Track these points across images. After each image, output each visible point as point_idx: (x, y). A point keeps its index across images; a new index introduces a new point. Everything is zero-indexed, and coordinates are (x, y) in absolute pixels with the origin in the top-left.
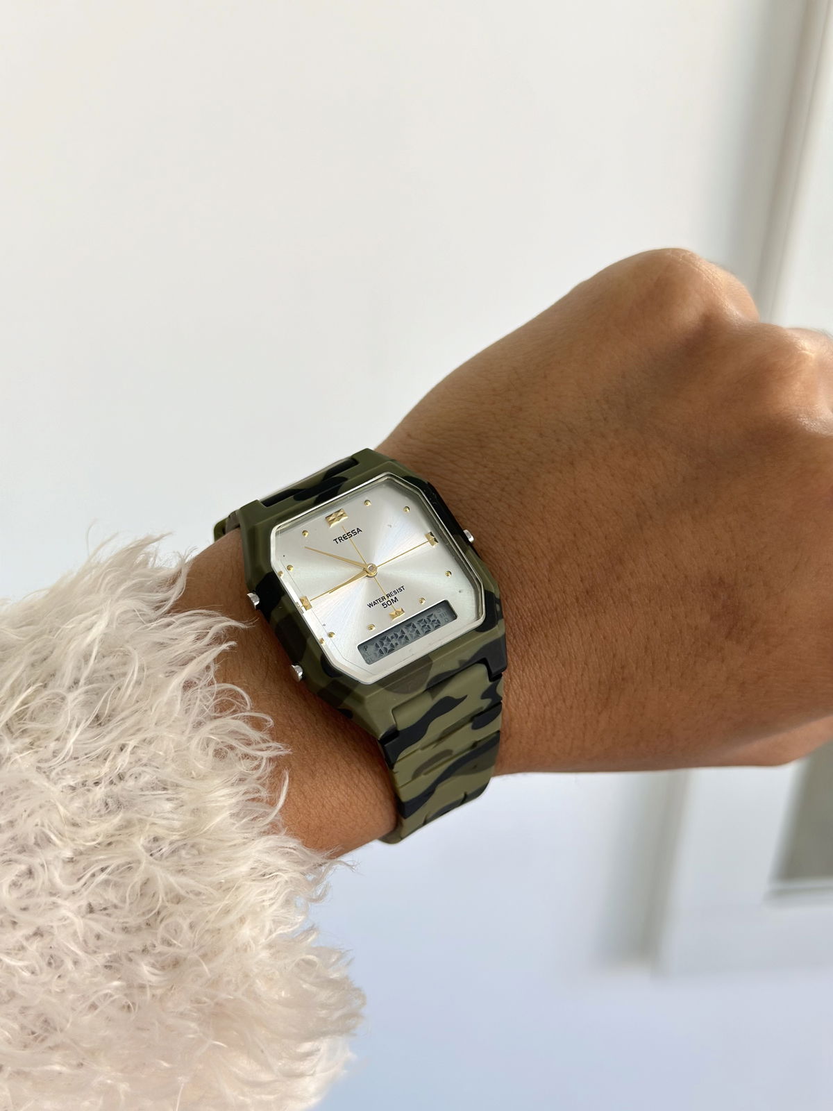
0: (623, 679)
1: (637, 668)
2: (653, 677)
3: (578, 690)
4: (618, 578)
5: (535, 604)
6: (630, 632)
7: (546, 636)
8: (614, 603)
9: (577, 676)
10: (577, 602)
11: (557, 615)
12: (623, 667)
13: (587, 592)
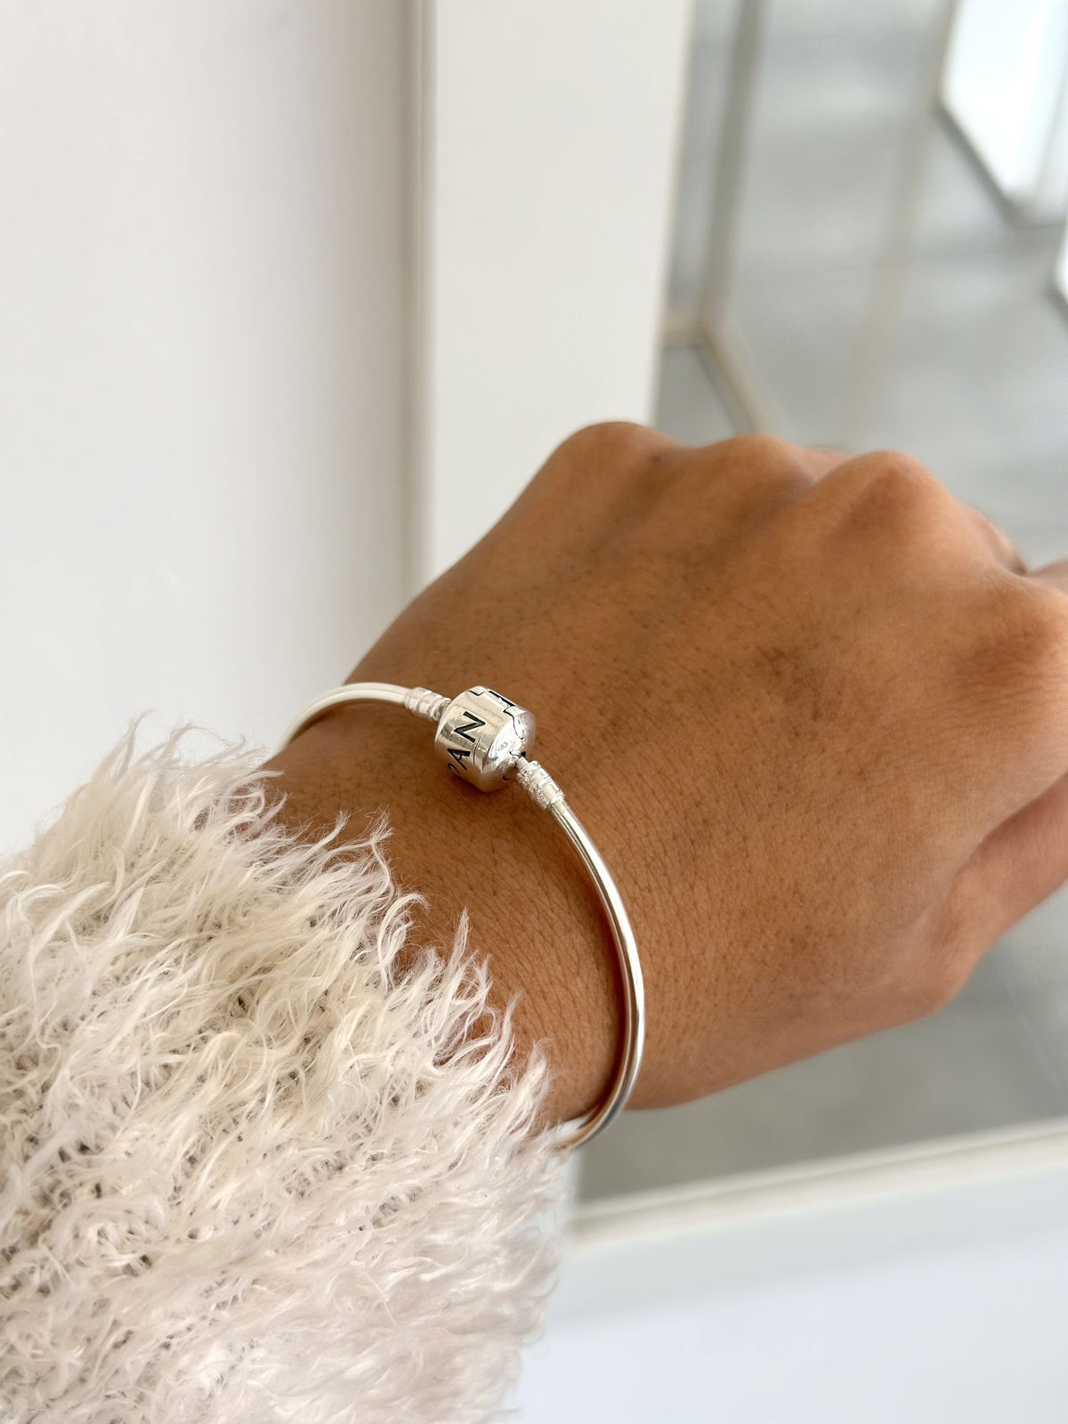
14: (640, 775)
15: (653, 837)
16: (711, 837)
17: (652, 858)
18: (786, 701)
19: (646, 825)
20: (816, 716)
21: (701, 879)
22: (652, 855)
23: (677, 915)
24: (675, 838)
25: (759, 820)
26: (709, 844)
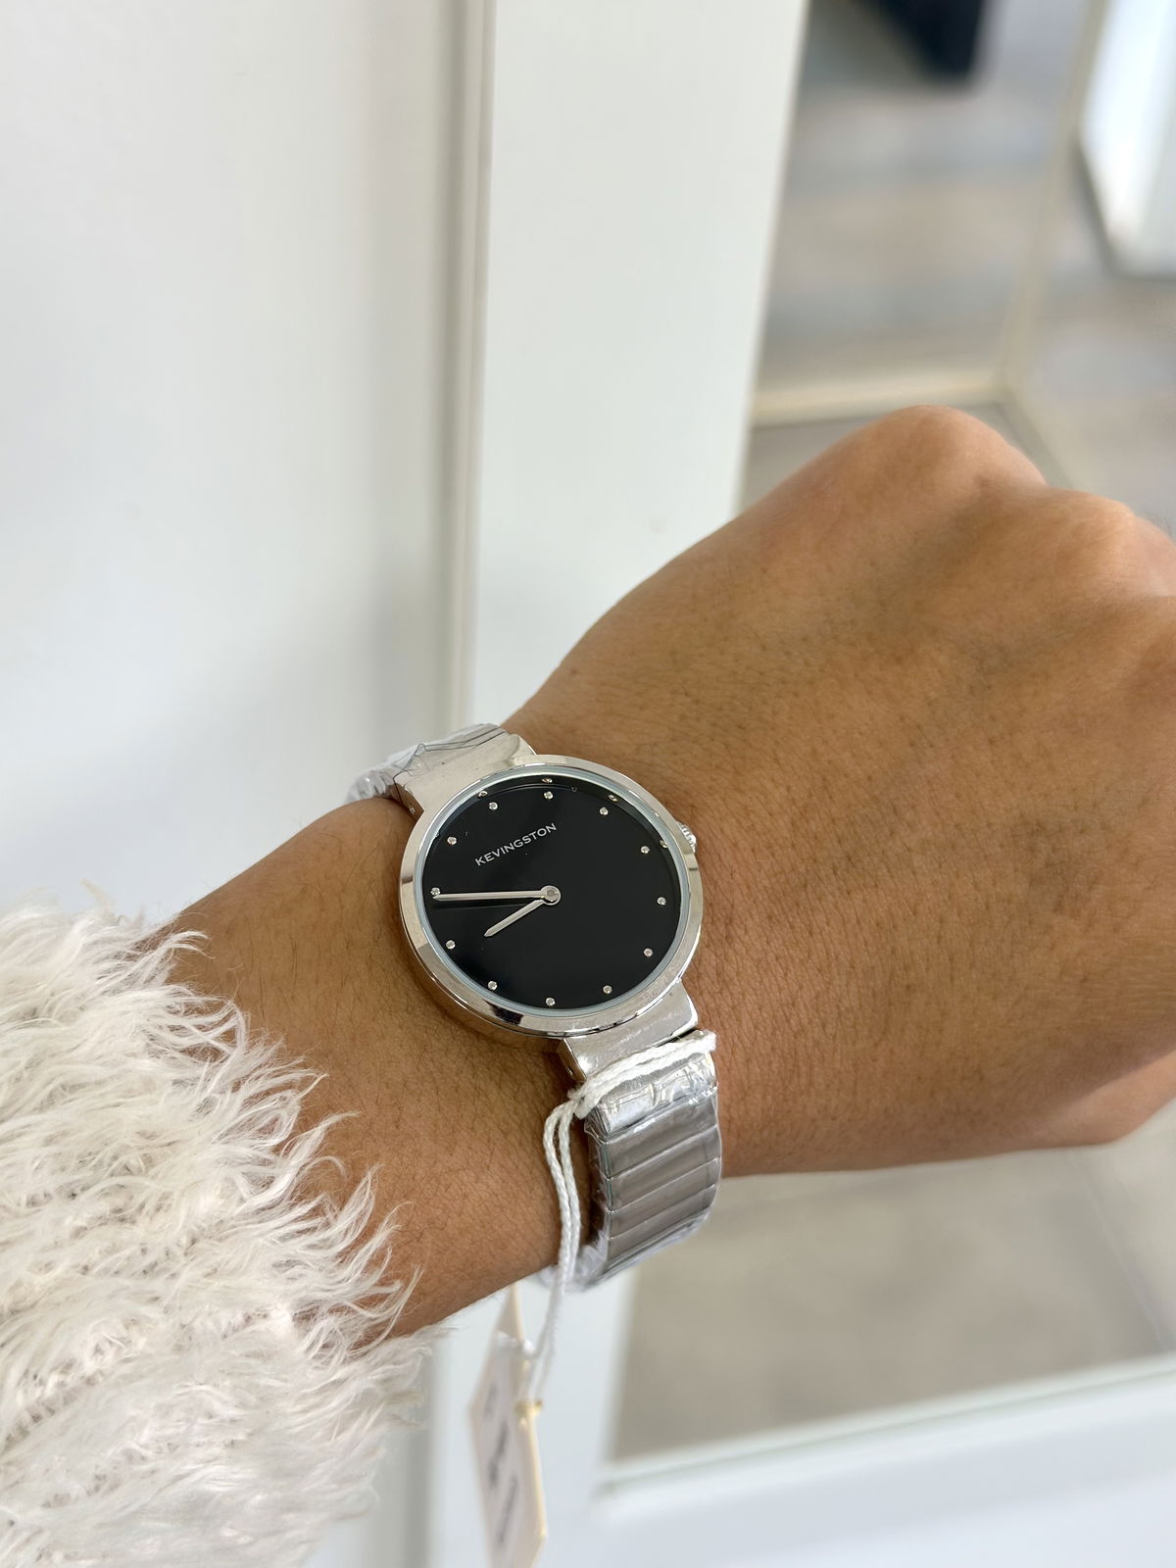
0: (908, 987)
1: (927, 969)
2: (952, 980)
3: (843, 1009)
4: (891, 835)
5: (774, 880)
6: (915, 914)
7: (792, 927)
8: (889, 871)
9: (840, 986)
10: (835, 873)
11: (807, 894)
12: (906, 968)
13: (850, 859)
14: (859, 923)
16: (909, 1003)
20: (1058, 908)
24: (874, 995)
26: (906, 1010)
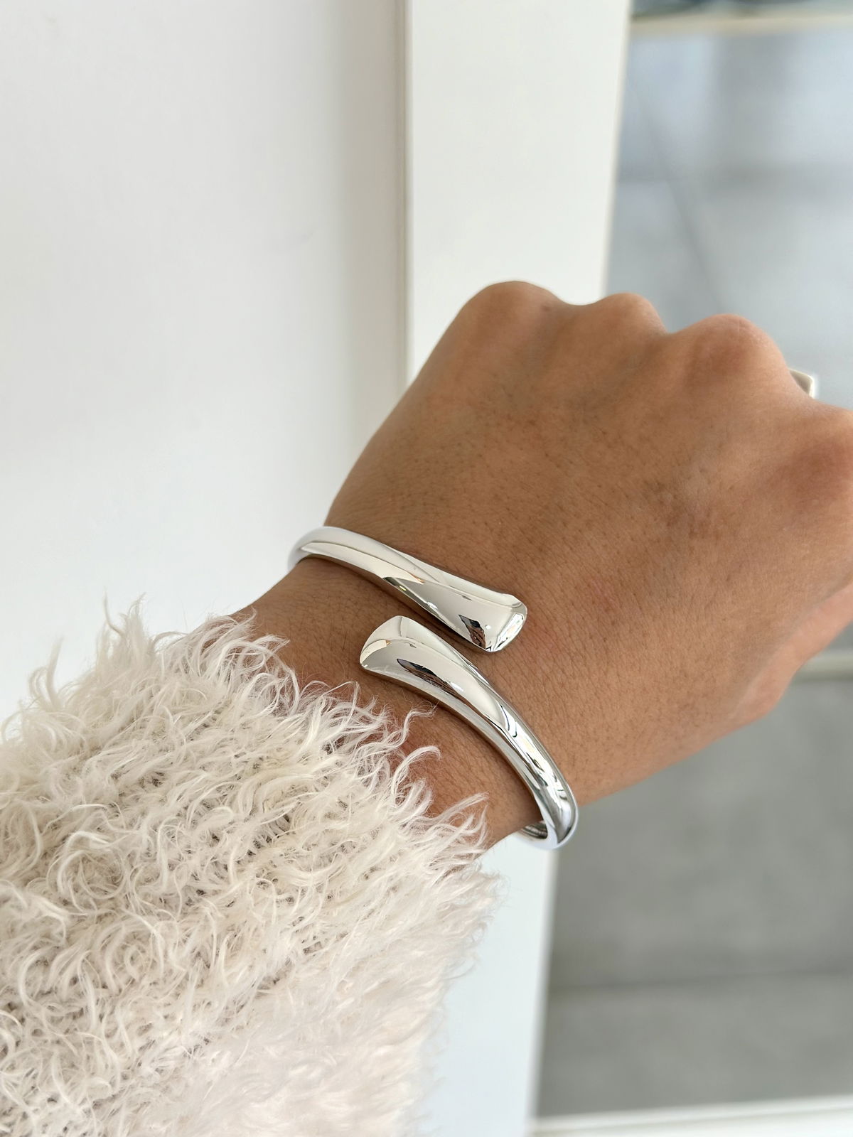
15: (574, 638)
16: (618, 634)
17: (575, 654)
18: (668, 525)
19: (569, 629)
20: (692, 534)
21: (612, 667)
22: (575, 651)
23: (596, 694)
24: (591, 638)
25: (654, 620)
26: (617, 640)
